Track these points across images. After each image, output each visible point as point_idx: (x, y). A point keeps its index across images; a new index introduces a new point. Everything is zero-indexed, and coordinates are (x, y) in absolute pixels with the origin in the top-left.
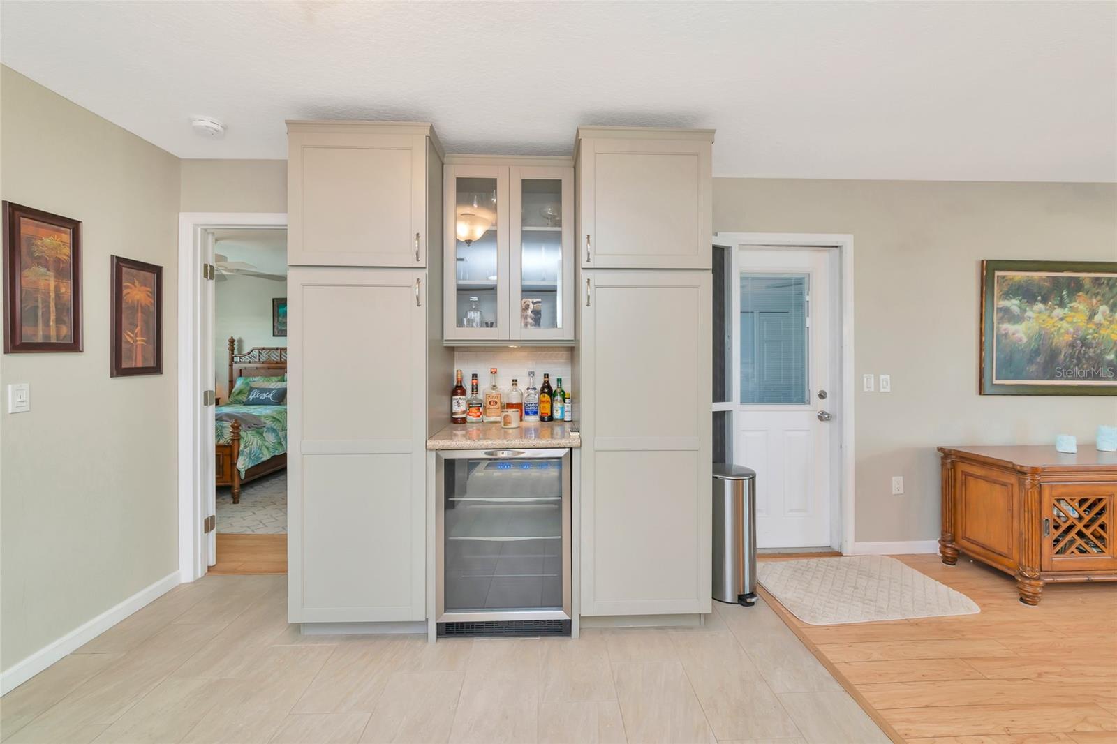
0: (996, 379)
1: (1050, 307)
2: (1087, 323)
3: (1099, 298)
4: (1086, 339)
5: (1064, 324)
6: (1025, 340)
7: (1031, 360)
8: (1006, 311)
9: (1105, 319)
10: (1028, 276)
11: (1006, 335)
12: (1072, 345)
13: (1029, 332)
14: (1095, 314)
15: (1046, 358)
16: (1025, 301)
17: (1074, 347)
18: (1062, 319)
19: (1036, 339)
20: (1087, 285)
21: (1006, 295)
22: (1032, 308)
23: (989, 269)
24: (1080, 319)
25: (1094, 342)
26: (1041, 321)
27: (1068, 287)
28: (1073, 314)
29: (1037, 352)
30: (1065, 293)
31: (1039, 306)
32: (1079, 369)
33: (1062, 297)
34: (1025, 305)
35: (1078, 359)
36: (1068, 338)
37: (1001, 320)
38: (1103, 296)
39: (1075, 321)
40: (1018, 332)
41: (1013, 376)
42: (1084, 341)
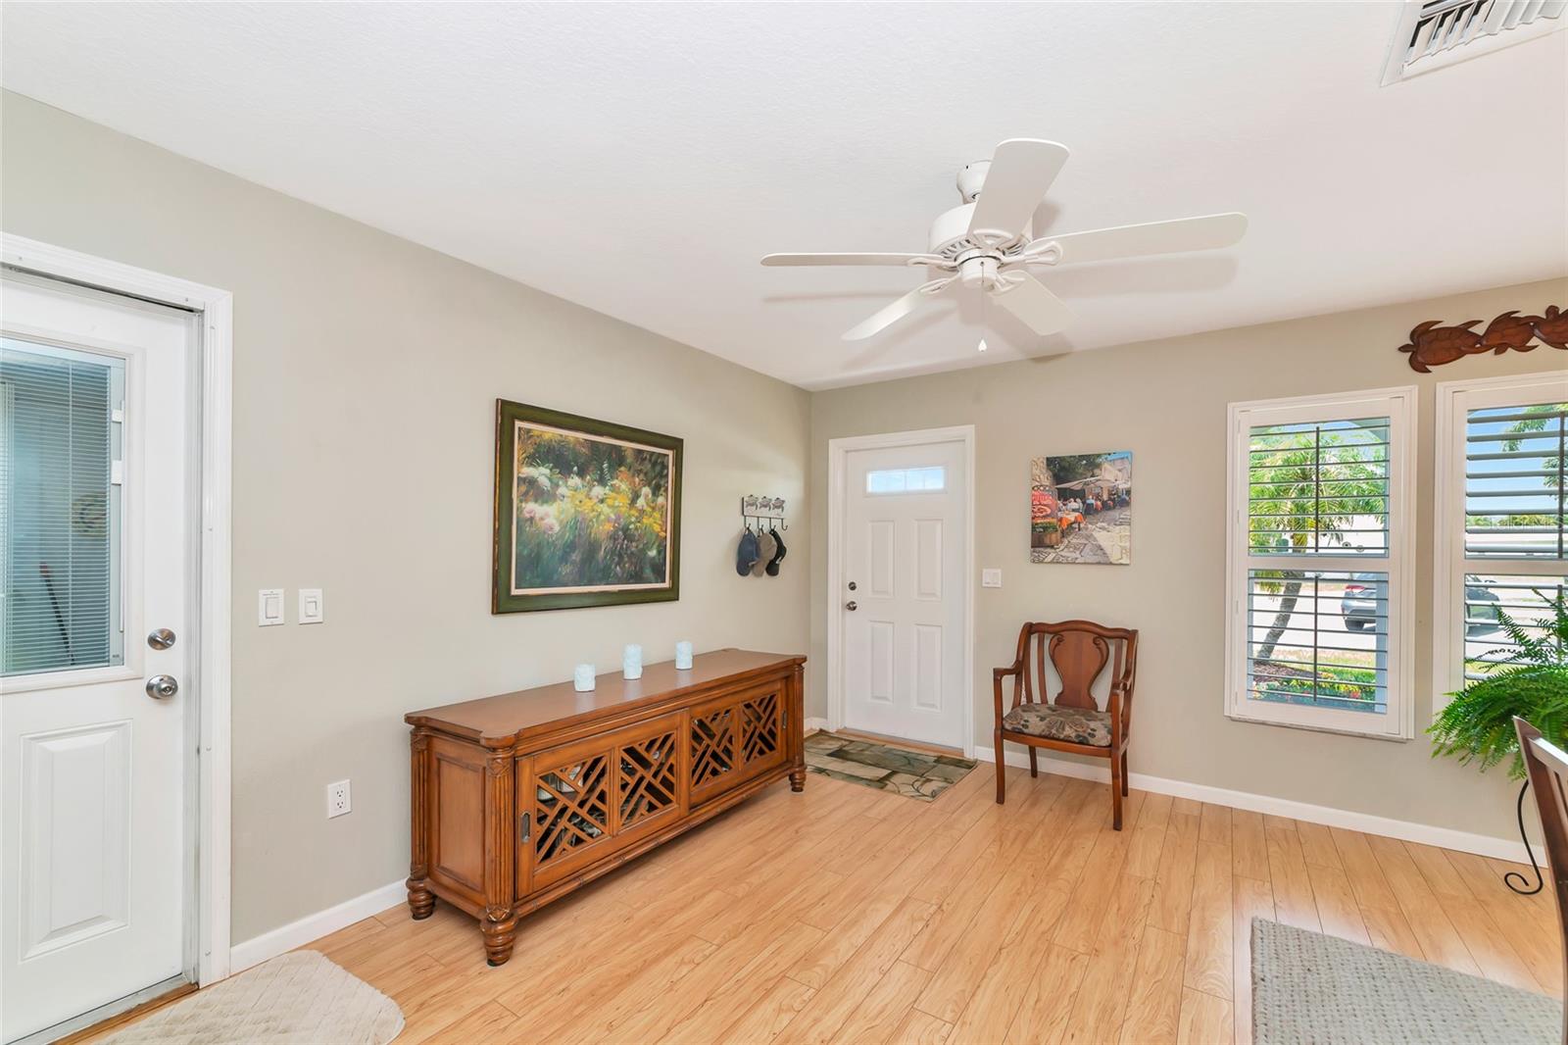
0: (516, 588)
1: (588, 483)
2: (630, 509)
3: (642, 476)
4: (628, 529)
5: (604, 508)
6: (557, 528)
7: (564, 559)
8: (531, 482)
9: (647, 504)
10: (561, 436)
11: (532, 519)
12: (613, 537)
13: (562, 517)
14: (638, 497)
15: (583, 554)
16: (558, 471)
17: (615, 539)
18: (602, 501)
19: (571, 527)
20: (629, 458)
21: (532, 460)
22: (567, 482)
23: (509, 413)
24: (622, 502)
25: (636, 533)
26: (577, 502)
27: (609, 459)
28: (614, 494)
29: (571, 546)
30: (605, 465)
31: (575, 481)
32: (621, 568)
33: (602, 470)
34: (556, 477)
35: (620, 556)
36: (609, 527)
37: (524, 497)
38: (646, 474)
39: (617, 504)
40: (547, 515)
41: (538, 581)
42: (628, 535)
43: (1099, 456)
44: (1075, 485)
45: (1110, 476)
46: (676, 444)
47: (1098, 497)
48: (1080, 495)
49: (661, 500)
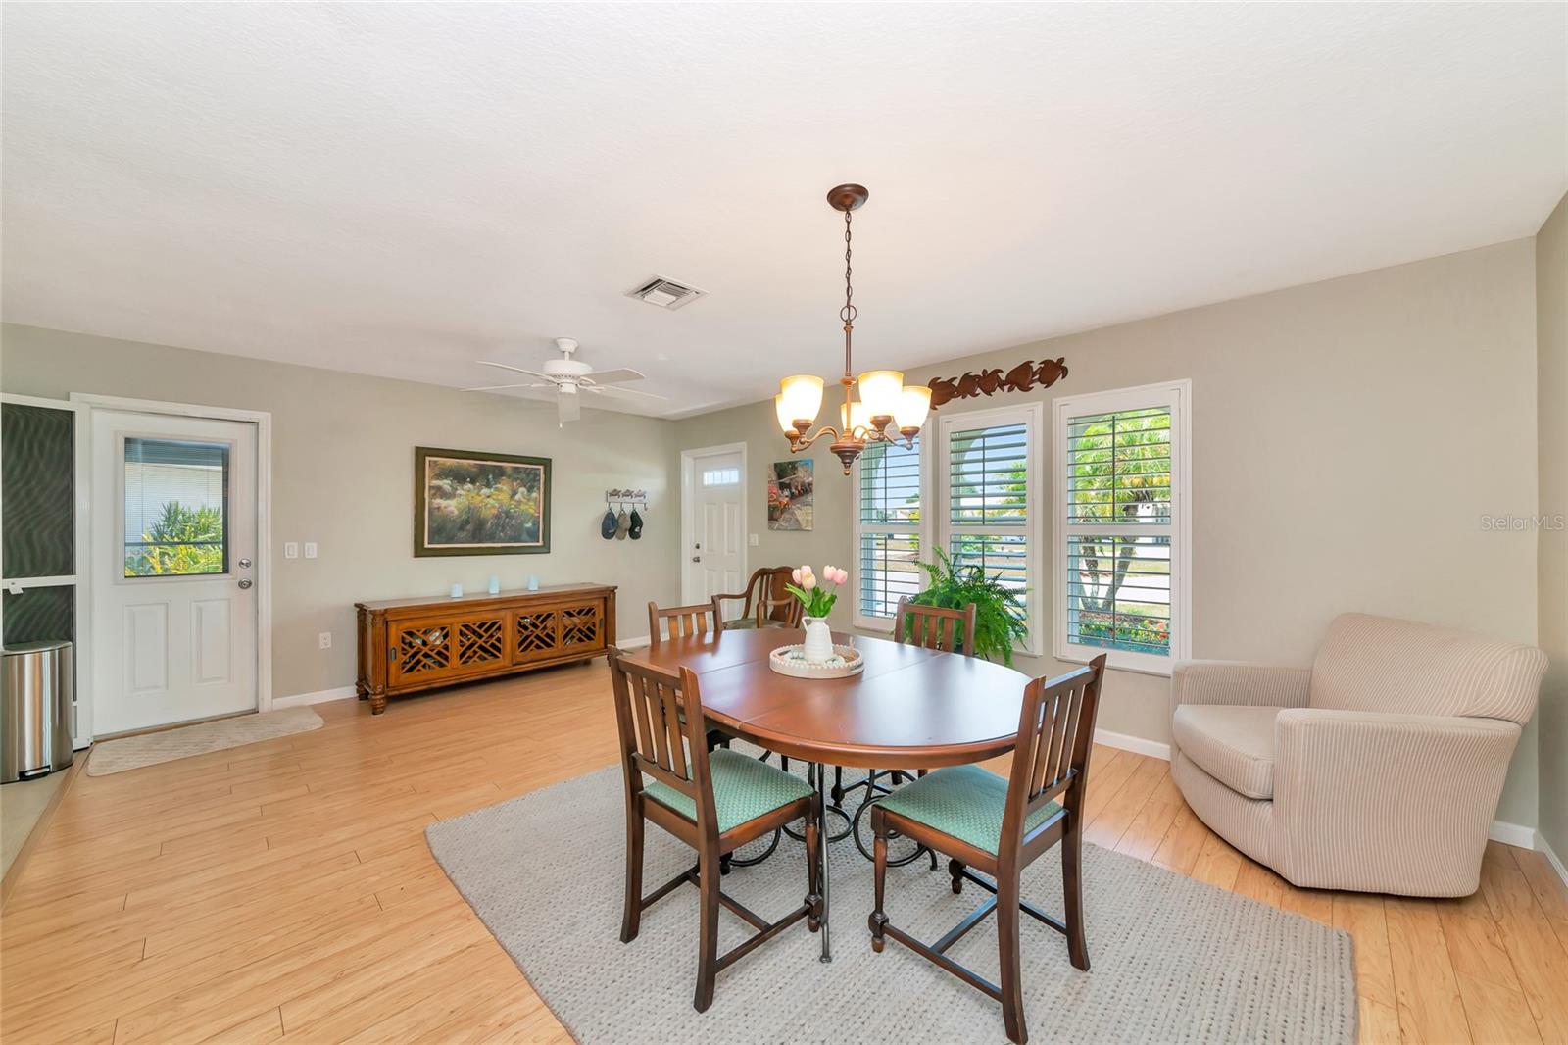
0: (429, 544)
1: (478, 487)
2: (510, 501)
3: (519, 482)
4: (509, 512)
5: (491, 501)
6: (456, 512)
7: (461, 528)
8: (439, 489)
9: (524, 497)
10: (456, 462)
11: (439, 508)
12: (497, 517)
13: (460, 506)
14: (516, 494)
15: (475, 526)
16: (456, 481)
17: (499, 518)
18: (489, 497)
19: (466, 512)
20: (509, 472)
21: (438, 476)
22: (463, 487)
23: (421, 454)
24: (504, 497)
25: (515, 514)
26: (470, 498)
27: (493, 473)
28: (498, 493)
29: (467, 522)
30: (490, 477)
31: (468, 486)
32: (504, 534)
33: (488, 480)
34: (455, 485)
35: (503, 527)
36: (495, 511)
37: (433, 496)
38: (522, 480)
39: (500, 498)
40: (450, 506)
41: (444, 540)
42: (507, 513)
43: (796, 462)
44: (785, 480)
45: (801, 475)
46: (547, 463)
47: (796, 489)
48: (788, 486)
49: (534, 495)
